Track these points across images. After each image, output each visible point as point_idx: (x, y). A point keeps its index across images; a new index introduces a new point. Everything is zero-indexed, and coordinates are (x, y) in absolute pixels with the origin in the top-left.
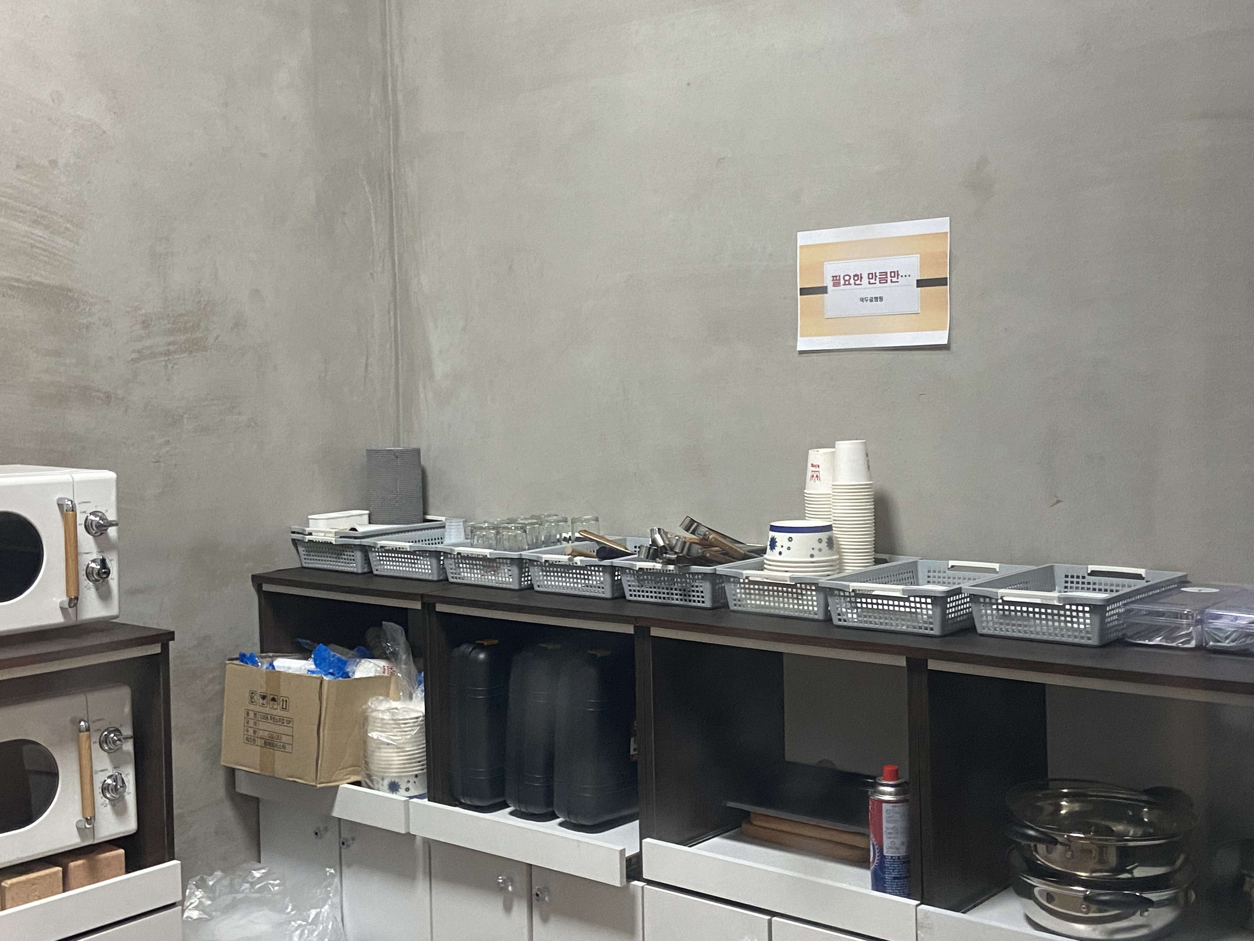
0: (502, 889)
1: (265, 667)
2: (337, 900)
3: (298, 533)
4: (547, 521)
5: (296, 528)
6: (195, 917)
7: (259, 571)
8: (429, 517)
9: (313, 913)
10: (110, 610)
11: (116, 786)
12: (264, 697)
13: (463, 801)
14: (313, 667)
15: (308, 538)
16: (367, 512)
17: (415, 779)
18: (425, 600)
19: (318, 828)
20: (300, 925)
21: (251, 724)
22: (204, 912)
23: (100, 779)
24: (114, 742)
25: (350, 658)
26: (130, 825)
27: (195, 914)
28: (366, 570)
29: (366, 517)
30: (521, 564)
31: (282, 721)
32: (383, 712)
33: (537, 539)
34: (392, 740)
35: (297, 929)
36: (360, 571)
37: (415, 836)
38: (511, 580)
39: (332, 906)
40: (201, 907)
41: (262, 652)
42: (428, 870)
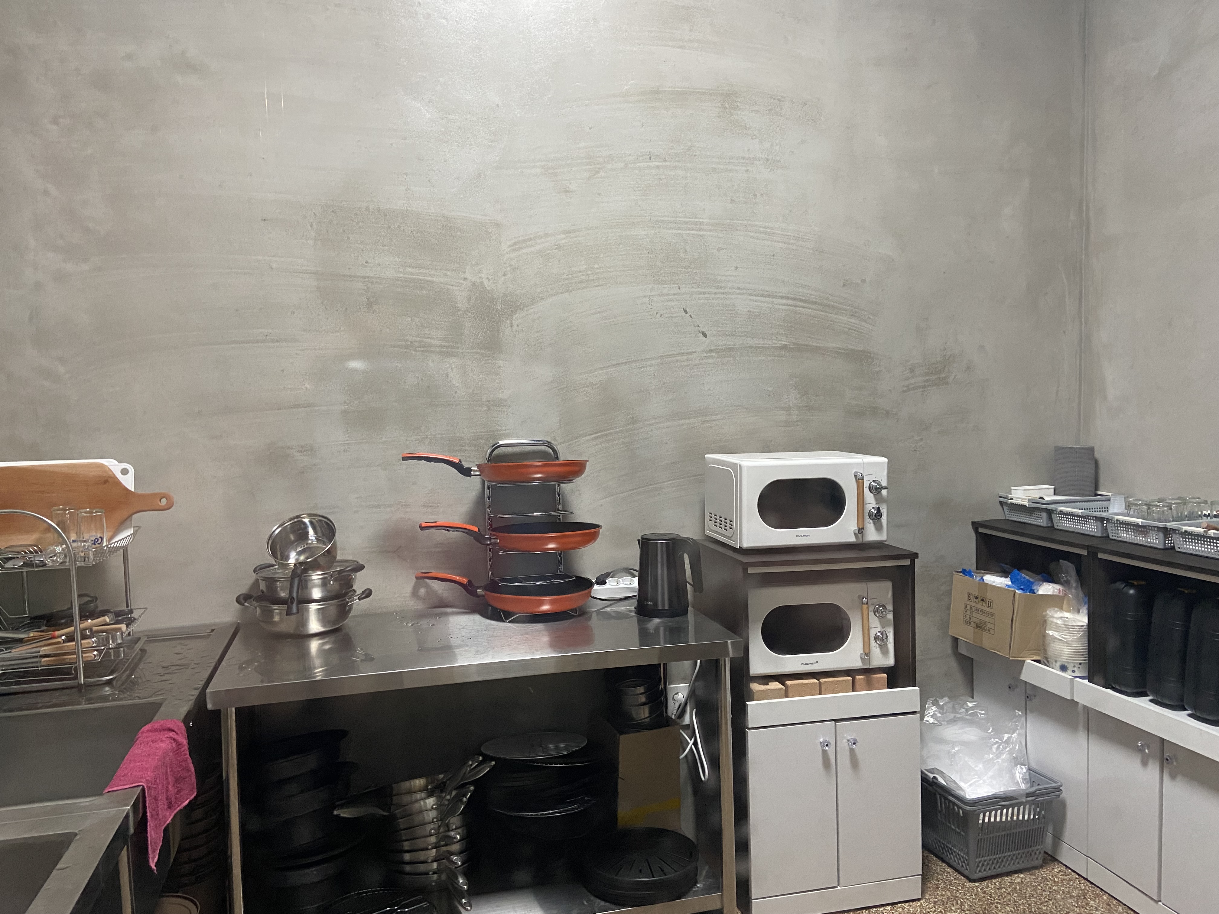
0: (1140, 750)
1: (978, 579)
2: (1023, 732)
3: (1004, 498)
4: (1191, 502)
5: (1002, 494)
6: (931, 722)
7: (977, 519)
8: (1099, 493)
9: (1006, 736)
10: (882, 537)
11: (882, 637)
12: (977, 598)
13: (1114, 686)
14: (1010, 583)
15: (1010, 501)
16: (1053, 487)
17: (1080, 666)
18: (1090, 550)
19: (1010, 684)
20: (997, 742)
21: (968, 613)
22: (937, 720)
23: (873, 633)
24: (882, 612)
25: (1037, 580)
26: (890, 661)
27: (931, 720)
28: (1049, 525)
29: (1052, 490)
30: (1166, 532)
31: (988, 614)
32: (1057, 618)
33: (1182, 514)
34: (1064, 638)
35: (995, 743)
36: (1045, 525)
37: (1077, 703)
38: (1157, 542)
39: (1019, 734)
40: (935, 717)
41: (977, 569)
42: (1086, 726)
